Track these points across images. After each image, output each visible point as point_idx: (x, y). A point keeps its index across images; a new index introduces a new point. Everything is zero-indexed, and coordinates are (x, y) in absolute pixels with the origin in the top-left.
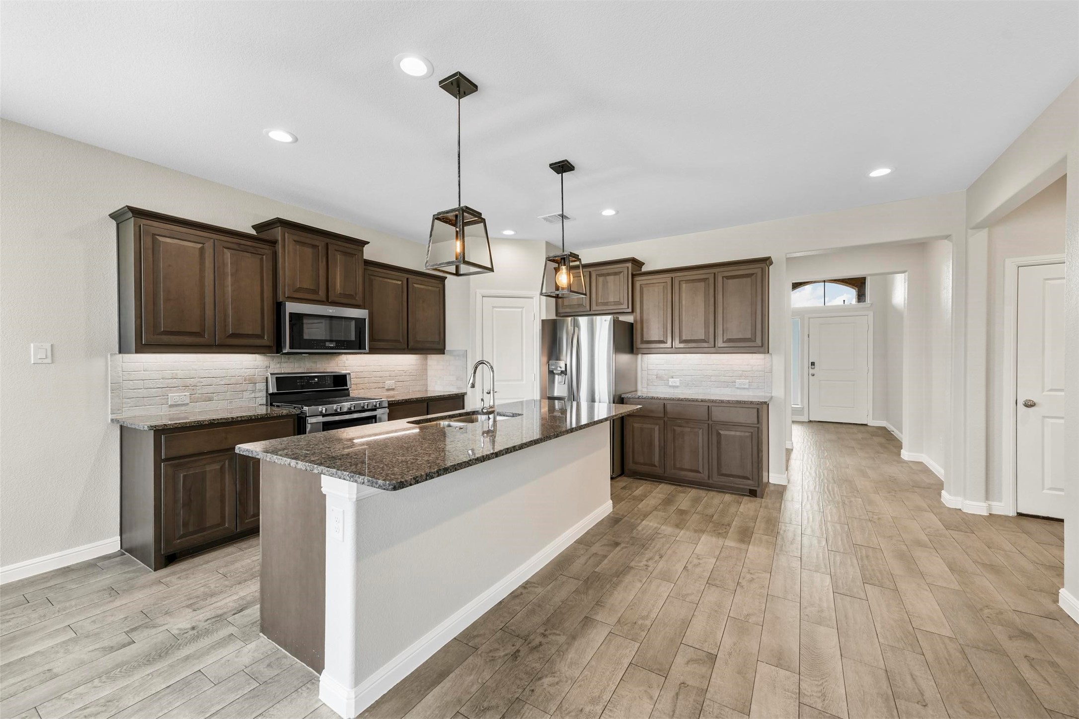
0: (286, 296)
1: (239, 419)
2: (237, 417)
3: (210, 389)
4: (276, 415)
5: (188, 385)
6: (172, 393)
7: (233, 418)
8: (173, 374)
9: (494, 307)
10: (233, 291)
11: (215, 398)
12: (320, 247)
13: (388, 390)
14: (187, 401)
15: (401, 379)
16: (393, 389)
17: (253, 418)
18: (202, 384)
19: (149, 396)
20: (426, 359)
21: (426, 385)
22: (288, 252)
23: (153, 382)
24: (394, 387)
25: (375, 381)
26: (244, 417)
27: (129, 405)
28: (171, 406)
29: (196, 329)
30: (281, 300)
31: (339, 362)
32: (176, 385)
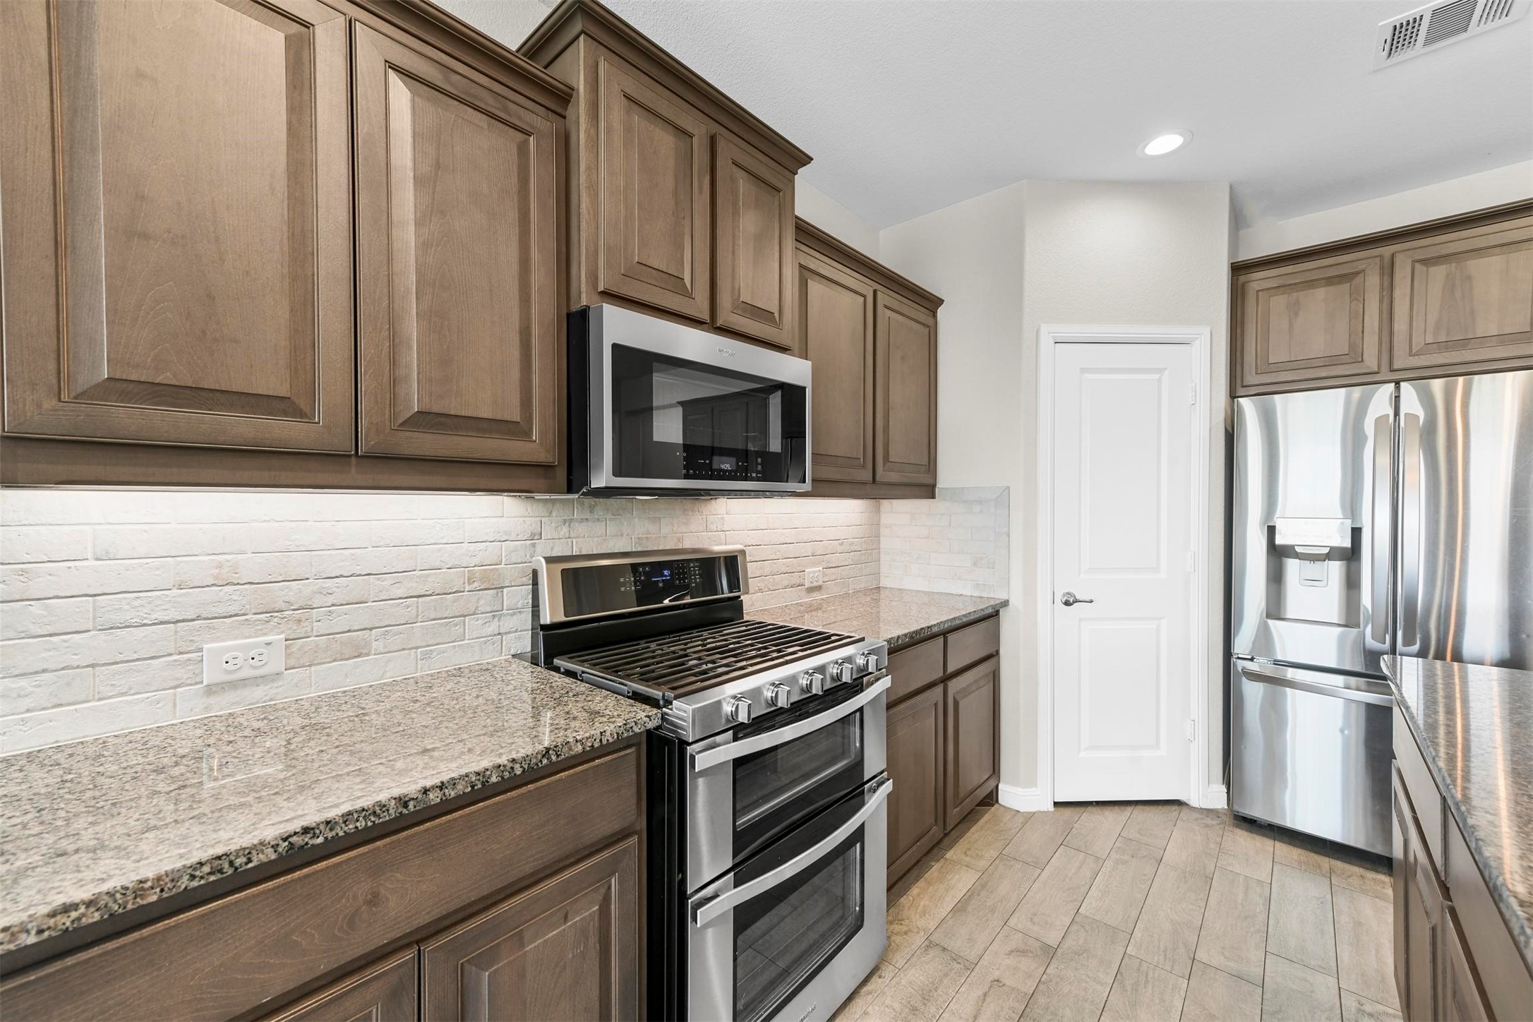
0: (601, 288)
1: (434, 797)
2: (426, 791)
3: (359, 617)
4: (579, 748)
5: (280, 605)
6: (213, 640)
7: (403, 801)
8: (220, 566)
9: (1083, 370)
10: (424, 246)
11: (374, 644)
12: (695, 140)
13: (811, 590)
14: (276, 663)
15: (834, 559)
16: (819, 588)
17: (494, 779)
18: (330, 600)
19: (121, 657)
20: (878, 510)
21: (877, 574)
22: (609, 130)
23: (136, 603)
24: (820, 583)
25: (784, 569)
26: (453, 782)
27: (27, 703)
28: (211, 690)
29: (273, 382)
30: (584, 302)
31: (711, 518)
32: (233, 609)
